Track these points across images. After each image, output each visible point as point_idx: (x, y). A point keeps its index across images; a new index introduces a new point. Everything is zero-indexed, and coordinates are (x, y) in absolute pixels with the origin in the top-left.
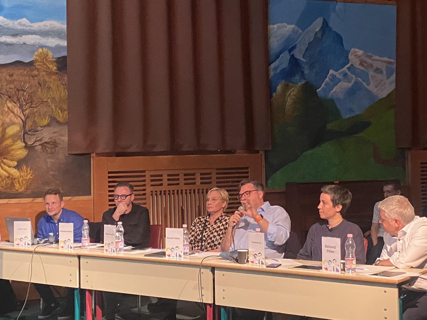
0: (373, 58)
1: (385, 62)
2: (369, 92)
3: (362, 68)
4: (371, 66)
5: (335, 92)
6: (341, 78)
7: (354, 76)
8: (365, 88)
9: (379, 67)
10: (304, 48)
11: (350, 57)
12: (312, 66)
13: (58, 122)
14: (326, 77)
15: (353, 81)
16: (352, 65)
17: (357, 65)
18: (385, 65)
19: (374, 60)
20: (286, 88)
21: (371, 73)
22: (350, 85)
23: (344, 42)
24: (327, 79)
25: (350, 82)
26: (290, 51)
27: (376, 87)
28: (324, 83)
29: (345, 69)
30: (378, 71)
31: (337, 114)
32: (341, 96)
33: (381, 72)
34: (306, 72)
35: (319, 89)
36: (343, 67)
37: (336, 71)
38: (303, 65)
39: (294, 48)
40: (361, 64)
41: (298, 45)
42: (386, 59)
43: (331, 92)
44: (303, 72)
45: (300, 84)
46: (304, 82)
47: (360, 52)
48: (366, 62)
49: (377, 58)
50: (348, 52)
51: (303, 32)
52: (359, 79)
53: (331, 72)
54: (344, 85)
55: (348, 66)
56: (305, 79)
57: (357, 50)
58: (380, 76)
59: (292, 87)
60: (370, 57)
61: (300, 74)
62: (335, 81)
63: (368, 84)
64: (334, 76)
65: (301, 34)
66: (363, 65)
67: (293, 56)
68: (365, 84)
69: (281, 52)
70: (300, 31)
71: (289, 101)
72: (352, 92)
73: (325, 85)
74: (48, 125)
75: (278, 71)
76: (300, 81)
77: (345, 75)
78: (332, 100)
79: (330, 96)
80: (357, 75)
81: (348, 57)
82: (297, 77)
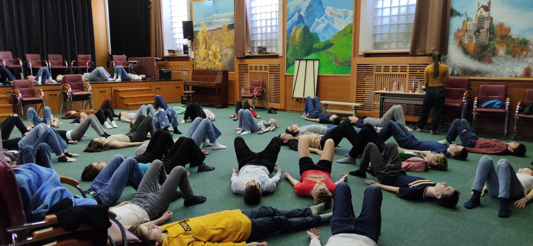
0: (337, 10)
1: (343, 11)
2: (334, 28)
3: (331, 16)
4: (336, 14)
5: (318, 29)
6: (321, 22)
7: (327, 20)
8: (333, 26)
9: (340, 15)
10: (305, 10)
11: (325, 11)
12: (307, 18)
13: (228, 47)
14: (314, 22)
15: (326, 23)
16: (326, 15)
17: (329, 15)
18: (343, 13)
19: (337, 11)
20: (297, 29)
21: (336, 18)
22: (325, 25)
23: (323, 4)
24: (314, 24)
25: (325, 23)
26: (299, 12)
27: (338, 25)
28: (313, 25)
29: (323, 17)
30: (339, 16)
31: (318, 40)
32: (320, 31)
33: (341, 17)
34: (305, 21)
35: (311, 29)
36: (322, 17)
37: (319, 19)
38: (304, 18)
39: (300, 10)
40: (331, 14)
41: (302, 9)
42: (344, 10)
43: (316, 29)
44: (304, 21)
45: (302, 27)
46: (304, 26)
47: (330, 8)
48: (333, 13)
49: (339, 10)
50: (324, 9)
51: (305, 2)
52: (329, 22)
53: (316, 20)
54: (322, 26)
55: (324, 16)
56: (304, 25)
57: (329, 7)
58: (340, 19)
59: (299, 28)
60: (335, 10)
61: (303, 22)
62: (318, 24)
63: (334, 24)
64: (317, 22)
65: (304, 3)
66: (332, 15)
67: (300, 14)
68: (332, 24)
69: (295, 13)
70: (303, 2)
71: (297, 35)
72: (326, 29)
73: (313, 26)
74: (225, 48)
75: (293, 22)
76: (302, 26)
77: (323, 21)
78: (316, 34)
79: (315, 32)
80: (328, 20)
81: (324, 11)
82: (301, 24)
